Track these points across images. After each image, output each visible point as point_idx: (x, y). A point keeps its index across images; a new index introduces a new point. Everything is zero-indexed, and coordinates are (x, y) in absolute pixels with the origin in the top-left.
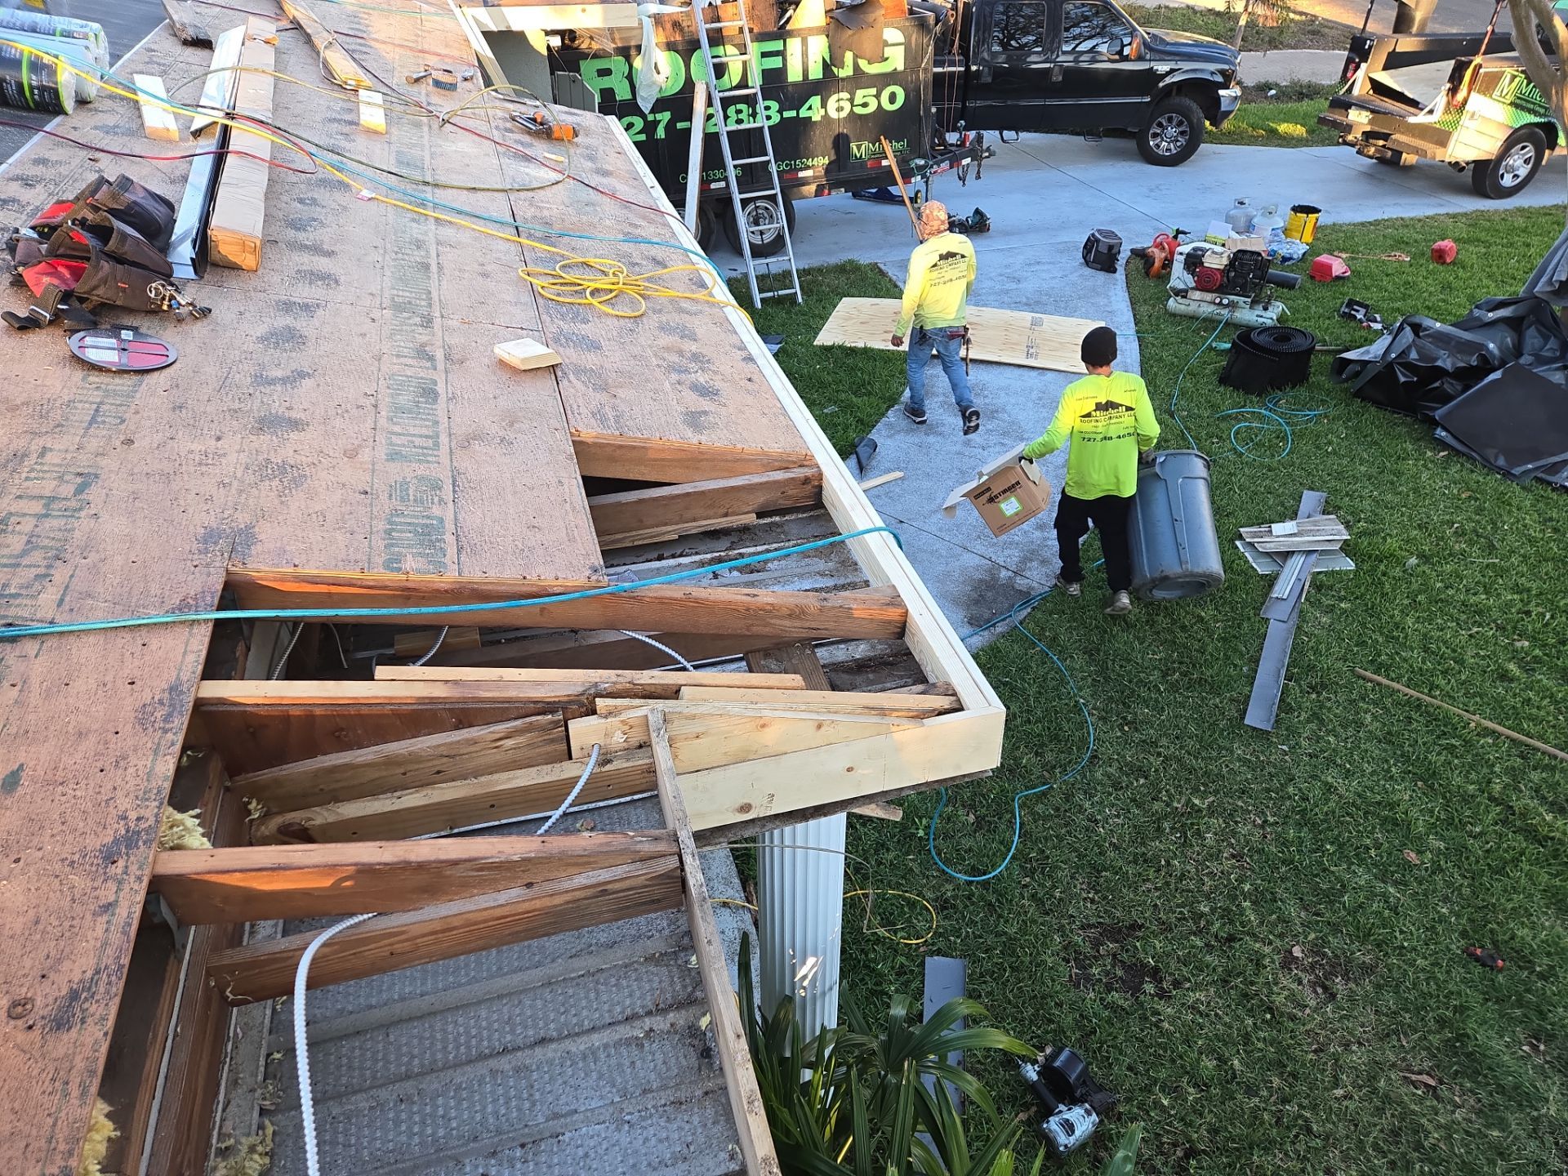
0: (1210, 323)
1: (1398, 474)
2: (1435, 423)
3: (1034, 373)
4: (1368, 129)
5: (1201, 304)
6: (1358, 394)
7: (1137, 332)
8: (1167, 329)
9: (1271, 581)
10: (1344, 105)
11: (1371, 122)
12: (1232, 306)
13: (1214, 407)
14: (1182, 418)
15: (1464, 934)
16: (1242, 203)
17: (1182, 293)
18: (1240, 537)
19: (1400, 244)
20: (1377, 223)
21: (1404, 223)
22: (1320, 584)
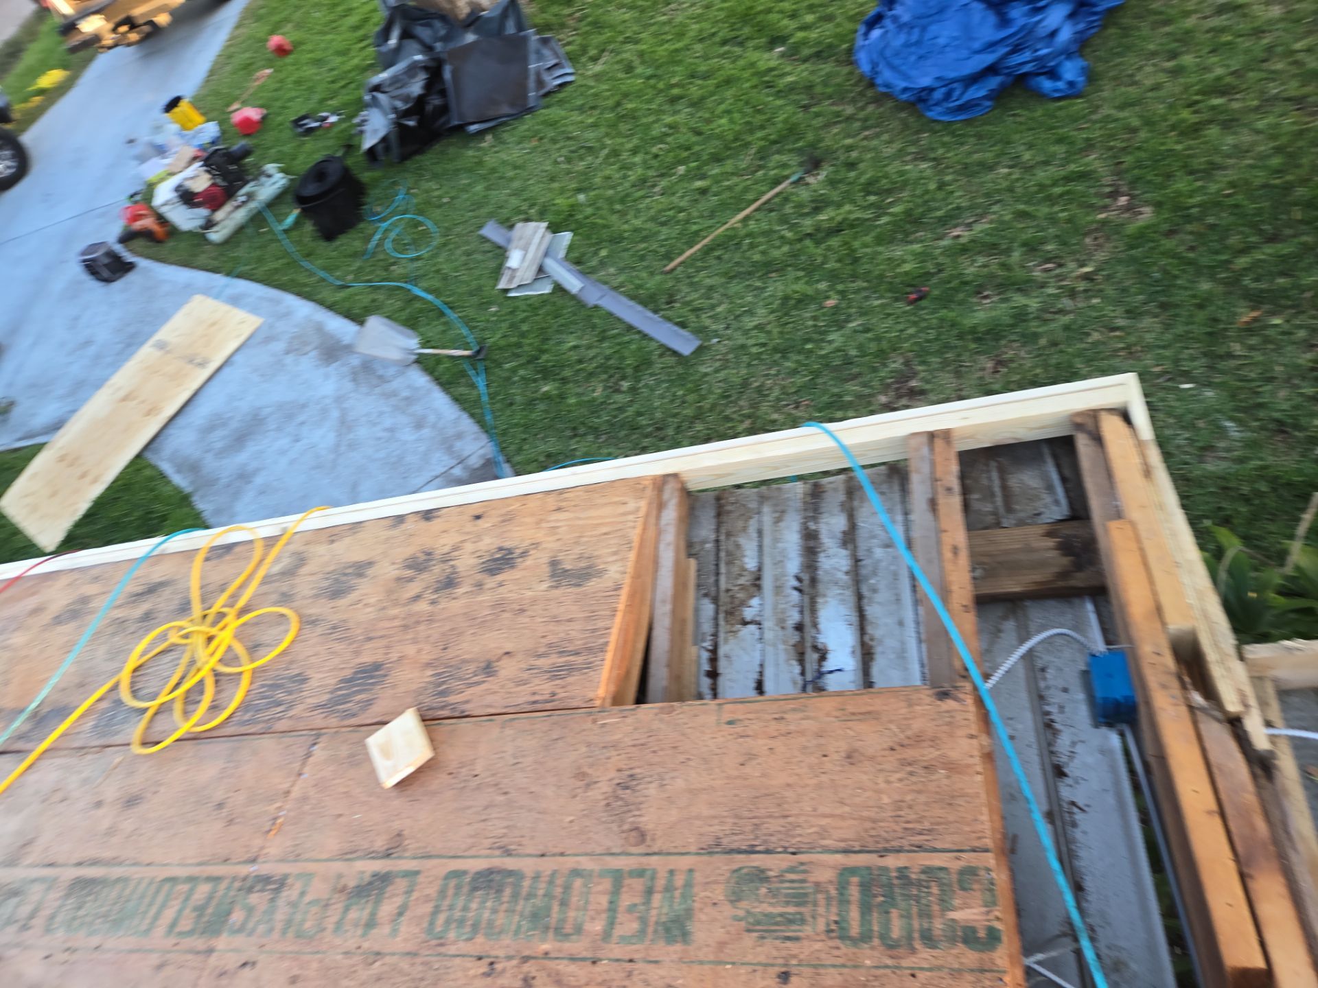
0: (257, 219)
1: (493, 170)
2: (461, 128)
3: (226, 370)
4: (111, 26)
5: (230, 218)
6: (404, 158)
7: (228, 274)
8: (241, 252)
9: (559, 289)
10: (69, 27)
11: (108, 19)
12: (250, 196)
13: (355, 255)
14: (355, 280)
15: (897, 300)
16: (131, 141)
17: (209, 224)
18: (506, 291)
19: (248, 68)
20: (212, 72)
21: (226, 56)
22: (576, 260)
